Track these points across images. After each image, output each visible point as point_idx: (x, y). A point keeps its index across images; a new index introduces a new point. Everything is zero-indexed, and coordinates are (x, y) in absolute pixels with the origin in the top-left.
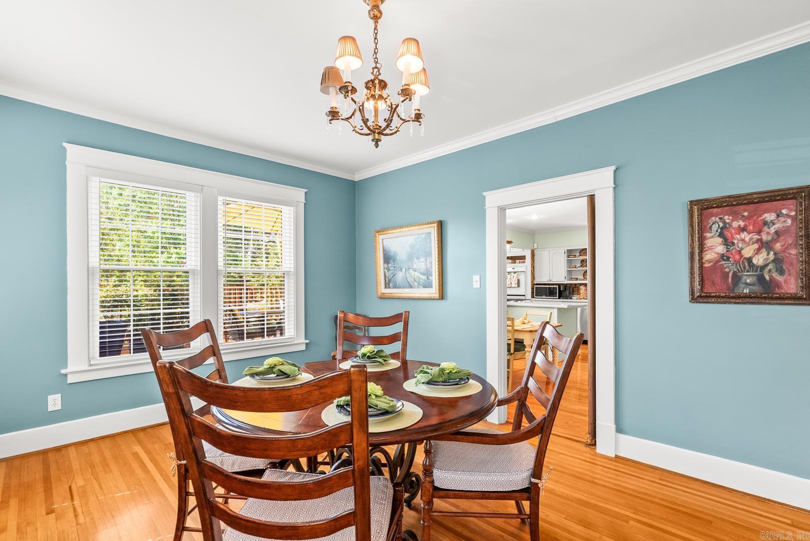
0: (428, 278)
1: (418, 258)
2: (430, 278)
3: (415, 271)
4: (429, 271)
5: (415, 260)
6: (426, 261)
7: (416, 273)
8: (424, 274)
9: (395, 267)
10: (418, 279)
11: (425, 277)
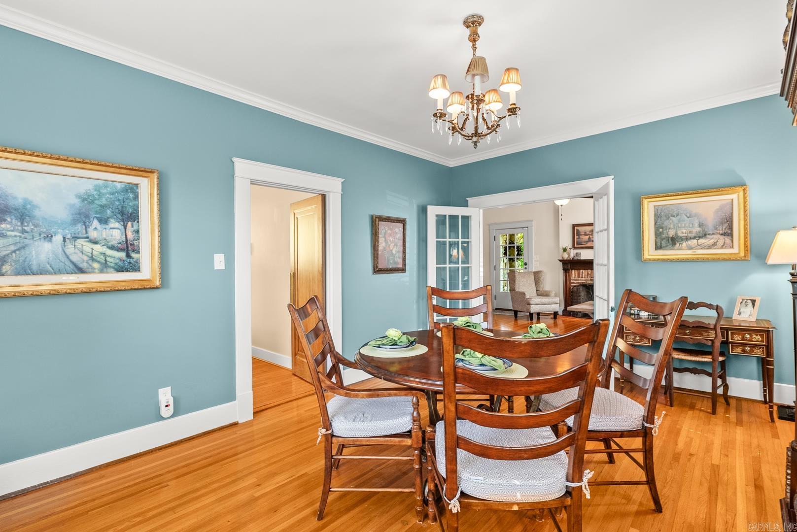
0: (128, 256)
1: (104, 221)
2: (133, 255)
3: (96, 243)
4: (132, 245)
5: (96, 223)
6: (125, 228)
7: (98, 248)
8: (118, 249)
9: (24, 231)
10: (102, 257)
11: (122, 255)
